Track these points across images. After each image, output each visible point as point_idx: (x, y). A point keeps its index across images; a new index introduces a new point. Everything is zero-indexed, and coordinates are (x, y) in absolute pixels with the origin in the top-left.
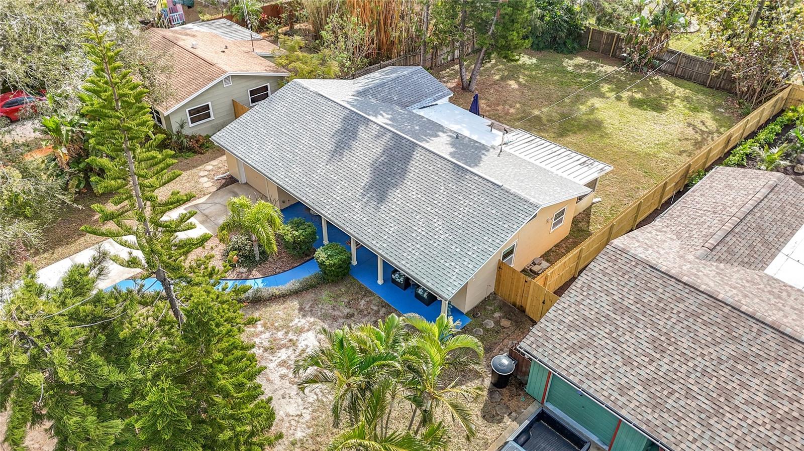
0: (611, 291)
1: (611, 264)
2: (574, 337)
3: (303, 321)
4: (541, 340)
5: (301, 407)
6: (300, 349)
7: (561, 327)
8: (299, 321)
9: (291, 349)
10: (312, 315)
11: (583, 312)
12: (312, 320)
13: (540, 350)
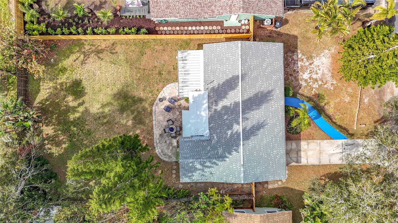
0: (256, 4)
1: (249, 9)
2: (273, 5)
3: (303, 83)
4: (279, 12)
5: (322, 58)
6: (310, 75)
7: (273, 10)
8: (303, 84)
9: (312, 77)
10: (299, 83)
11: (266, 7)
12: (300, 82)
13: (281, 11)
